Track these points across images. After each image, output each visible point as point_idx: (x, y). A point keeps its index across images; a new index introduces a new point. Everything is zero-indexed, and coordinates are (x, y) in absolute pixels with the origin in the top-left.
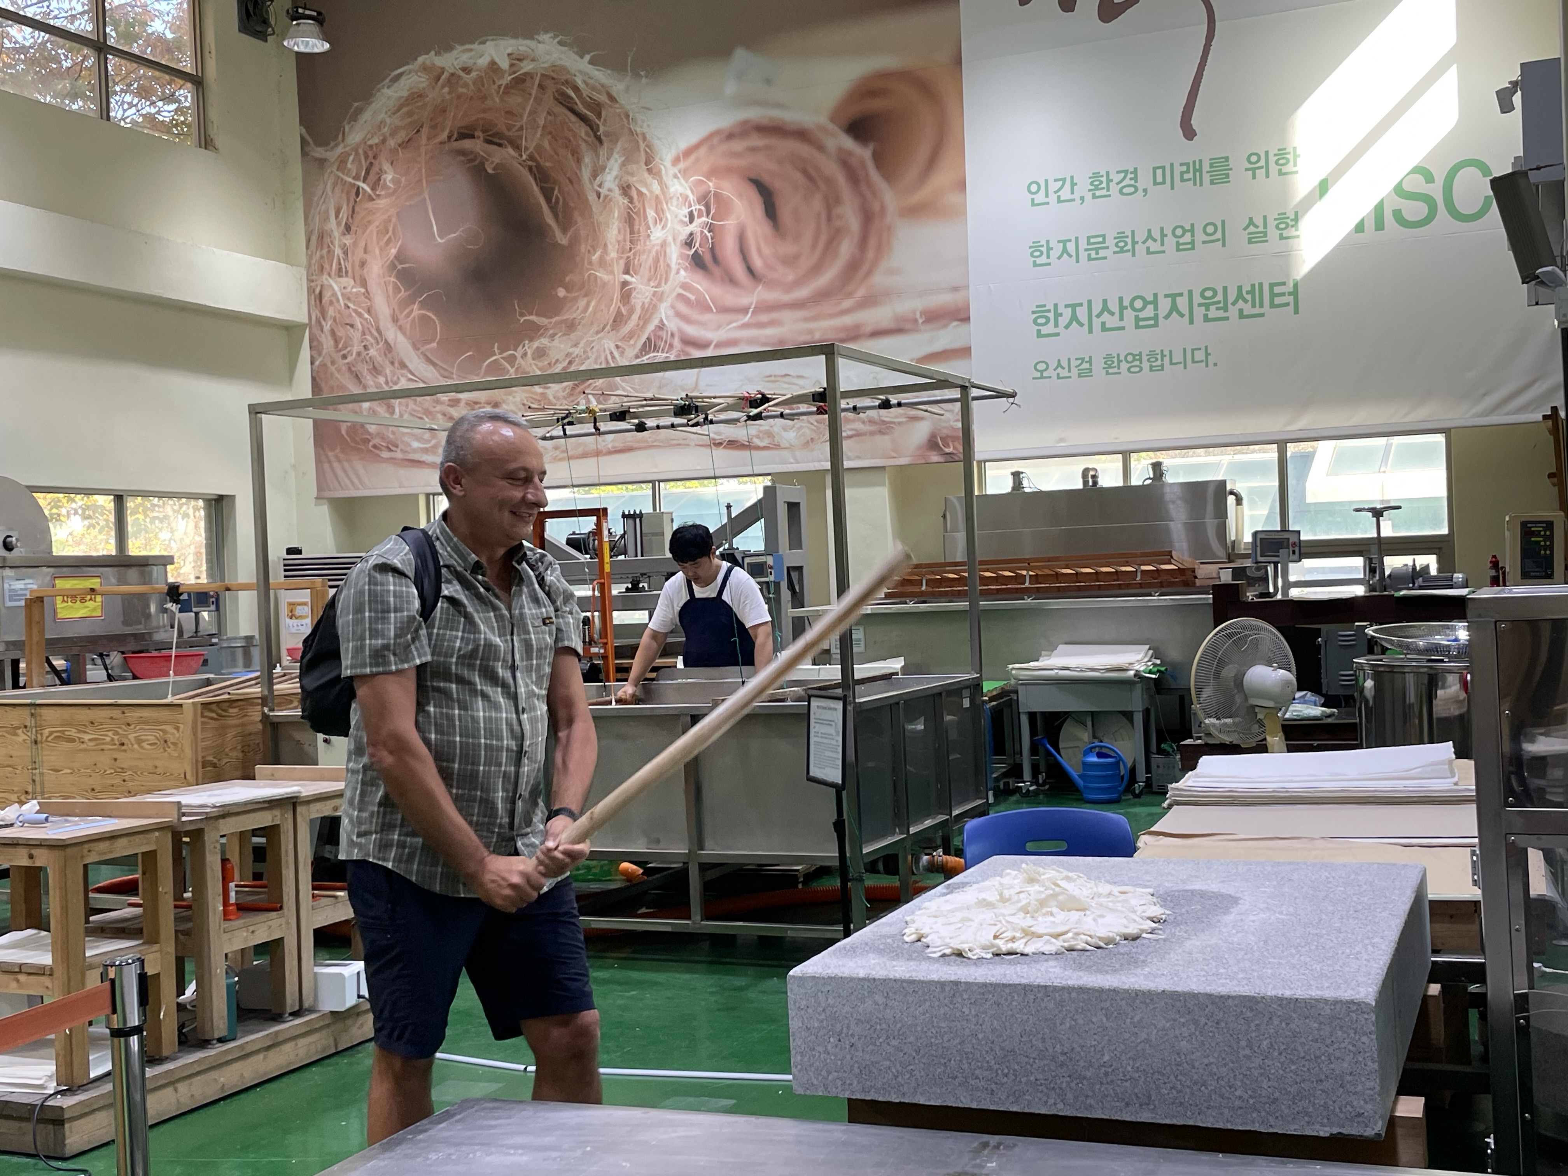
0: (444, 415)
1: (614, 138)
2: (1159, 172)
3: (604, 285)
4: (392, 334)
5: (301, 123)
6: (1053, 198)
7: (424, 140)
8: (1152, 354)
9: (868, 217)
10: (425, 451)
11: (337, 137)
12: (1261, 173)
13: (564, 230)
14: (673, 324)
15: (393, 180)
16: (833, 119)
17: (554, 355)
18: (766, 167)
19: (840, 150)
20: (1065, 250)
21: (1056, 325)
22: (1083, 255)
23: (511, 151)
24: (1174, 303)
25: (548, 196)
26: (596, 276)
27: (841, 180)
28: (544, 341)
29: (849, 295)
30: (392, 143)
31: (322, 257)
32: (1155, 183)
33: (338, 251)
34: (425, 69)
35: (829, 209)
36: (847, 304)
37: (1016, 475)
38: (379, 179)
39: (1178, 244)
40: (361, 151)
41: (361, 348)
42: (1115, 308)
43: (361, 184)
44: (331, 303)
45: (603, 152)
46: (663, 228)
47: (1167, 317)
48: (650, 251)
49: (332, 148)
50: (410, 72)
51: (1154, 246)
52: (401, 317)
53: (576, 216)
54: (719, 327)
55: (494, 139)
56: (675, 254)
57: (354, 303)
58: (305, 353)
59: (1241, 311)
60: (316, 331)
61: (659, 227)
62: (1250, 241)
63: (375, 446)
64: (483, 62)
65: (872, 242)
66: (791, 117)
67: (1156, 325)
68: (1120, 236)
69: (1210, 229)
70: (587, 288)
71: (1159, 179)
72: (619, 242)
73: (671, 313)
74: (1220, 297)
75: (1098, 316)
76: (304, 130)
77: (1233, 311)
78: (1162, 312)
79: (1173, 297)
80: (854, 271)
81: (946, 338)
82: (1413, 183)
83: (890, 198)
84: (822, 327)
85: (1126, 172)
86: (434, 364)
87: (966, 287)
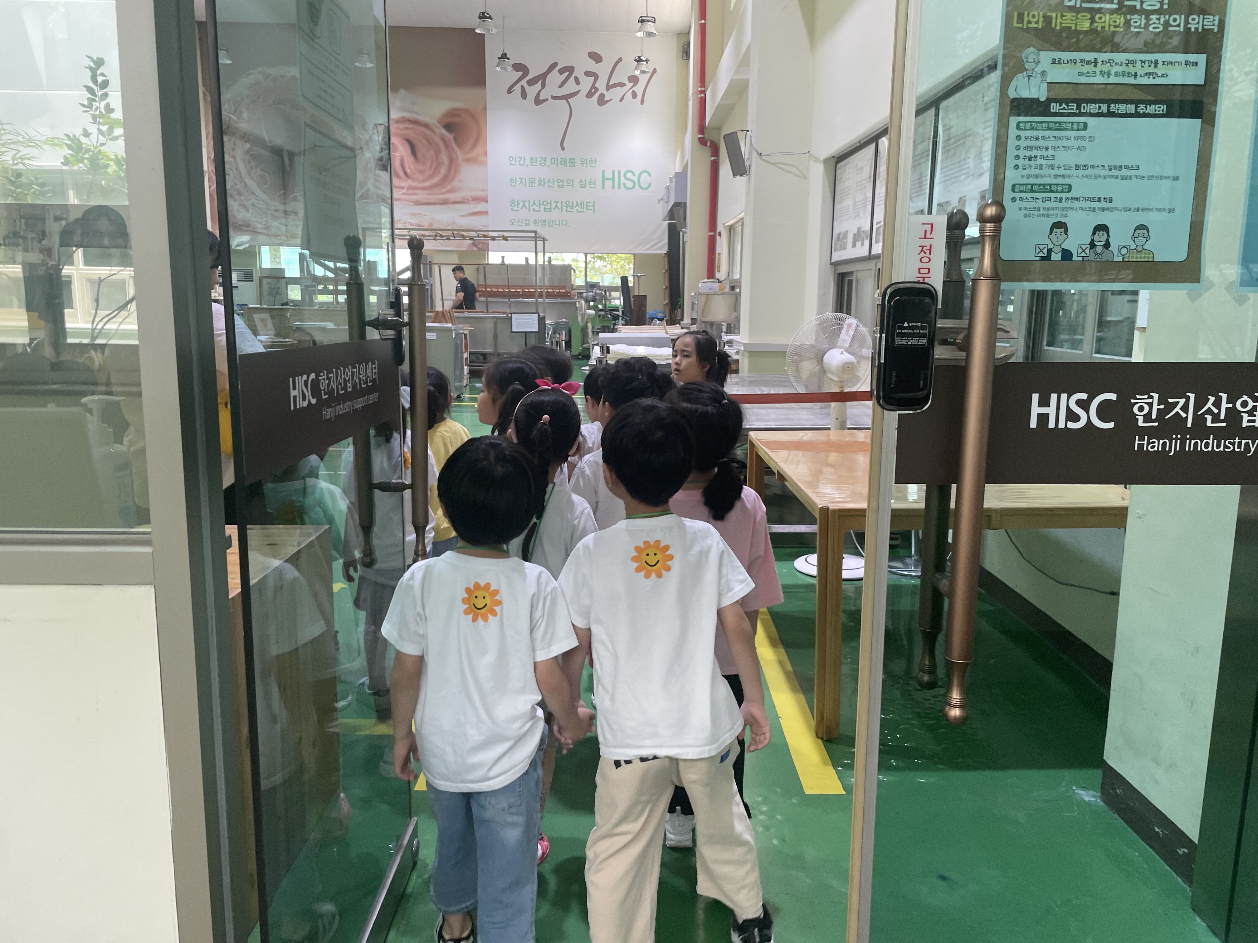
2: (553, 160)
6: (517, 163)
7: (261, 102)
8: (549, 221)
9: (452, 161)
10: (263, 229)
12: (585, 165)
16: (439, 122)
18: (412, 135)
19: (441, 134)
20: (521, 182)
21: (518, 207)
22: (528, 185)
24: (556, 204)
27: (441, 145)
29: (444, 187)
30: (247, 101)
32: (552, 163)
34: (261, 73)
35: (437, 155)
36: (444, 190)
37: (503, 258)
39: (558, 185)
40: (231, 102)
42: (537, 203)
43: (232, 116)
47: (554, 209)
48: (364, 161)
50: (254, 73)
51: (551, 185)
52: (252, 173)
55: (294, 106)
56: (374, 163)
59: (577, 210)
61: (368, 152)
62: (581, 187)
65: (453, 170)
66: (421, 118)
67: (551, 211)
68: (540, 180)
69: (569, 181)
73: (373, 186)
74: (571, 204)
75: (532, 206)
76: (204, 90)
77: (575, 210)
78: (553, 207)
79: (556, 202)
80: (446, 179)
81: (480, 207)
82: (629, 175)
83: (460, 154)
84: (433, 198)
85: (542, 158)
86: (267, 194)
87: (487, 190)
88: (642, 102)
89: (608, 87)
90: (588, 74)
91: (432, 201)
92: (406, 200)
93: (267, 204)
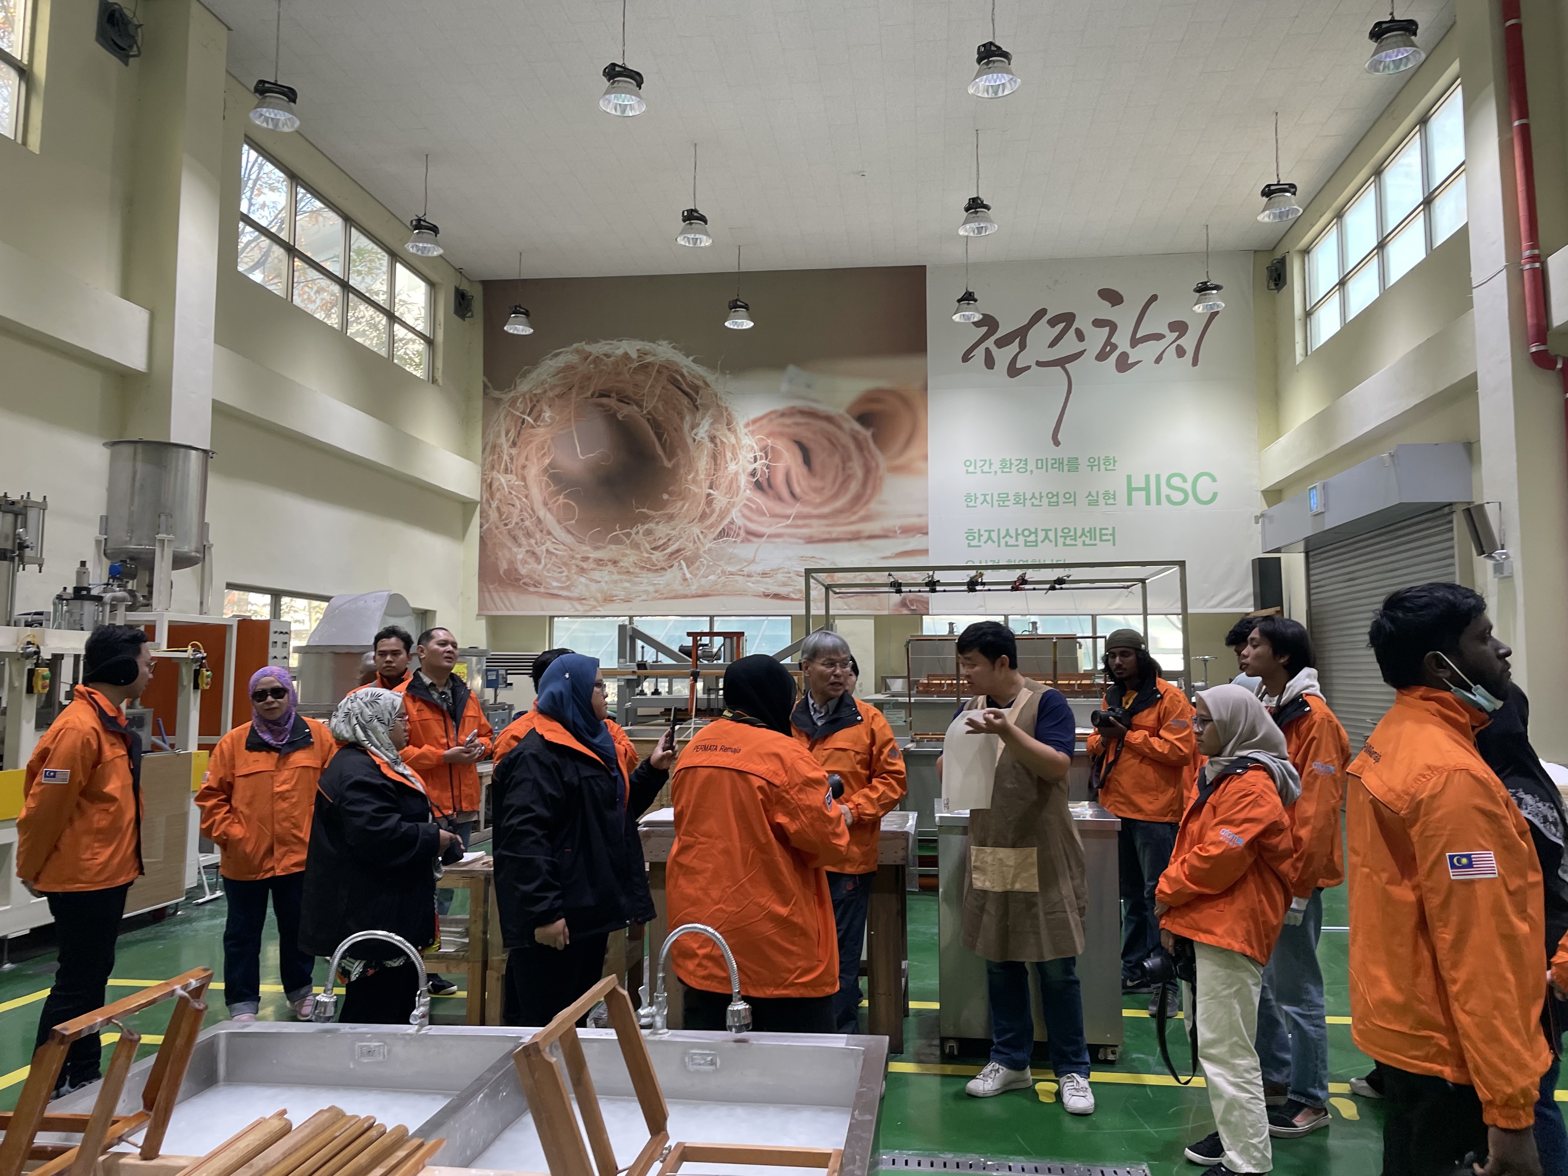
0: (577, 566)
1: (707, 408)
2: (1040, 462)
3: (695, 494)
4: (542, 512)
5: (485, 374)
6: (979, 470)
7: (574, 395)
9: (868, 471)
10: (562, 588)
11: (510, 387)
12: (1096, 468)
13: (670, 460)
14: (740, 522)
15: (550, 417)
16: (849, 411)
17: (658, 534)
18: (805, 434)
19: (852, 430)
20: (985, 500)
21: (979, 541)
22: (996, 504)
23: (635, 408)
24: (1046, 534)
25: (660, 437)
26: (690, 489)
27: (852, 447)
28: (652, 525)
29: (855, 513)
30: (551, 394)
31: (493, 460)
32: (1037, 468)
33: (506, 457)
34: (577, 351)
35: (844, 463)
36: (854, 518)
37: (951, 624)
38: (540, 416)
39: (1049, 502)
40: (527, 396)
41: (519, 520)
42: (1013, 534)
43: (526, 417)
44: (498, 490)
45: (699, 415)
46: (737, 464)
47: (1042, 542)
48: (727, 477)
49: (506, 393)
50: (567, 352)
51: (1037, 502)
52: (550, 502)
53: (679, 451)
54: (771, 526)
55: (624, 399)
56: (744, 480)
57: (515, 491)
58: (476, 520)
59: (1084, 541)
60: (486, 506)
61: (734, 463)
62: (1089, 504)
63: (524, 583)
64: (620, 352)
65: (870, 485)
66: (822, 408)
67: (1036, 545)
68: (1017, 495)
69: (1067, 496)
70: (683, 496)
71: (1040, 466)
72: (706, 469)
73: (739, 514)
74: (1072, 533)
75: (1004, 538)
76: (486, 380)
77: (1079, 542)
78: (1040, 538)
79: (1047, 531)
80: (857, 500)
81: (914, 543)
82: (1177, 481)
83: (882, 461)
84: (837, 531)
85: (1021, 460)
86: (572, 534)
87: (927, 515)
88: (1195, 362)
89: (1135, 342)
90: (1098, 323)
91: (834, 536)
92: (791, 536)
93: (571, 550)
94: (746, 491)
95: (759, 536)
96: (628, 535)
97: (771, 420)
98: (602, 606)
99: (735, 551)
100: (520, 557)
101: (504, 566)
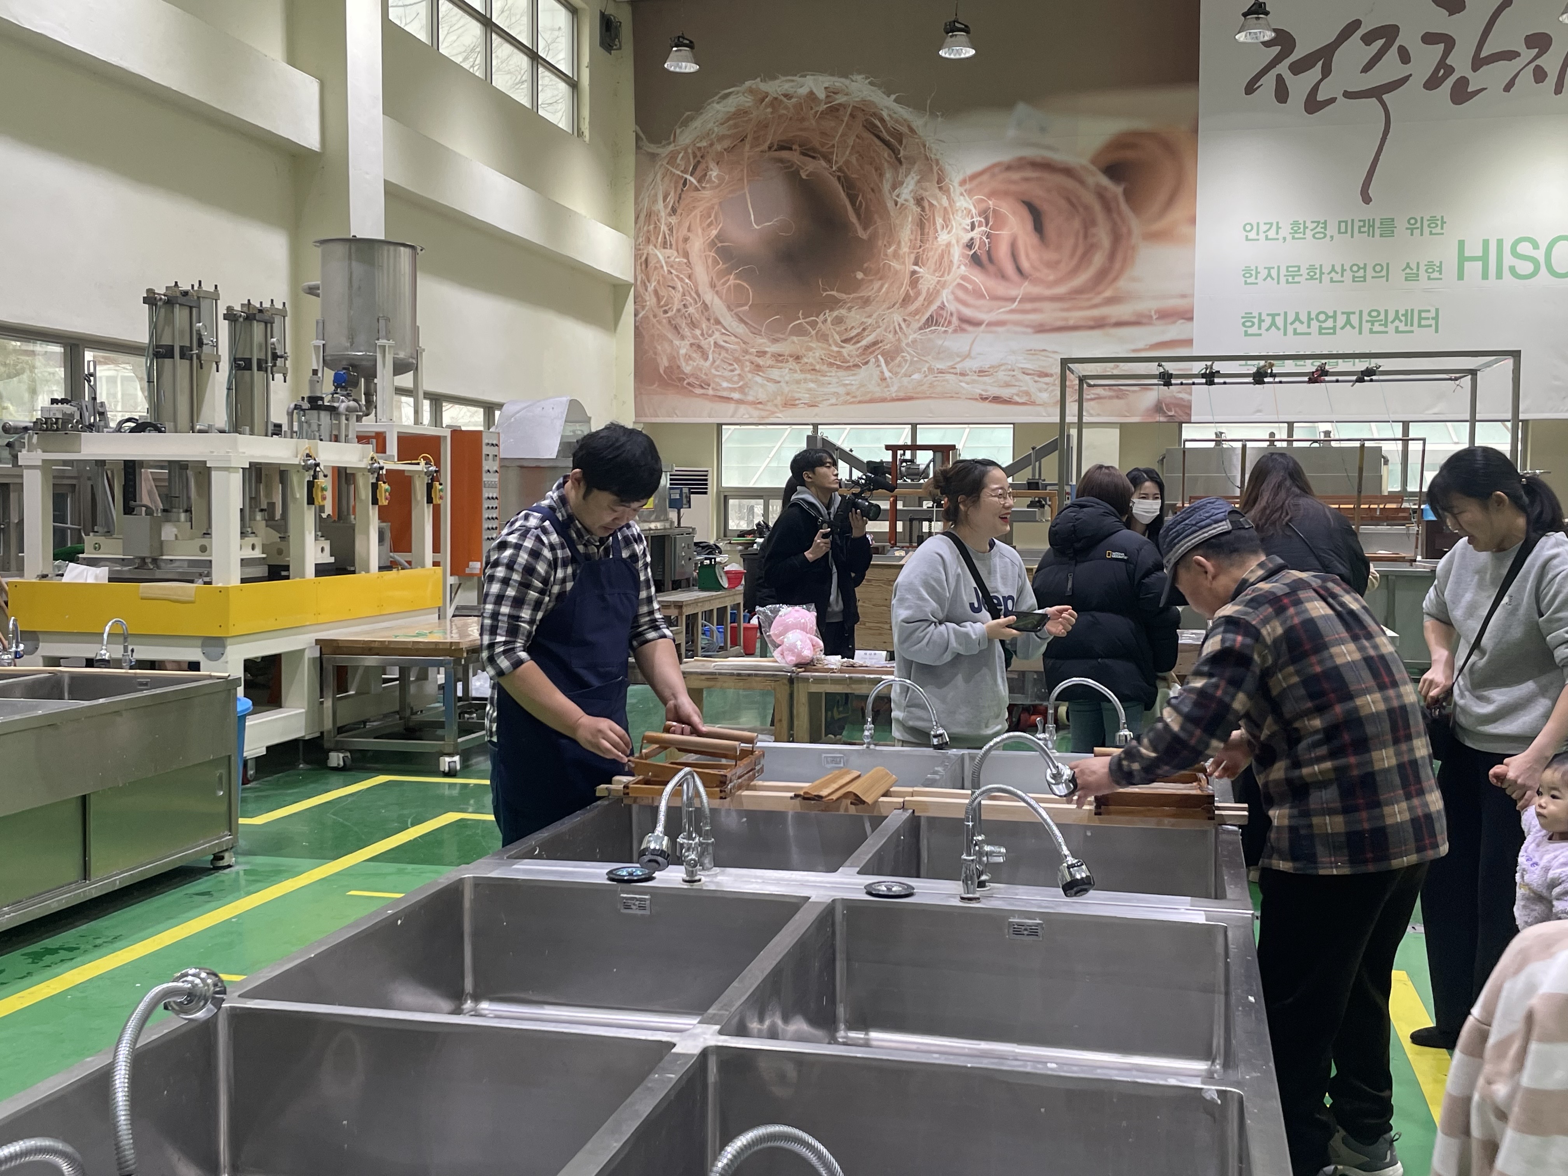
0: (752, 363)
1: (912, 161)
2: (1343, 225)
3: (896, 272)
4: (709, 296)
5: (637, 122)
6: (1262, 236)
7: (747, 147)
9: (1117, 238)
10: (734, 390)
11: (669, 138)
12: (1417, 232)
13: (865, 229)
14: (952, 306)
15: (718, 176)
16: (1094, 162)
17: (850, 323)
18: (1037, 193)
19: (1098, 185)
20: (1269, 275)
21: (1260, 328)
22: (1283, 280)
23: (823, 163)
24: (1348, 319)
25: (853, 199)
26: (890, 265)
27: (1097, 207)
28: (843, 312)
29: (1099, 294)
30: (719, 147)
31: (648, 231)
32: (1340, 232)
33: (664, 228)
34: (751, 91)
35: (1086, 229)
36: (1098, 300)
37: (1218, 435)
38: (705, 175)
39: (1354, 277)
40: (690, 151)
41: (681, 306)
42: (1304, 317)
43: (688, 177)
44: (656, 268)
45: (902, 170)
46: (949, 233)
47: (1342, 328)
48: (936, 250)
49: (664, 146)
50: (738, 93)
51: (1337, 277)
52: (719, 284)
53: (876, 217)
54: (990, 311)
55: (809, 152)
56: (957, 253)
57: (676, 270)
58: (630, 307)
59: (1397, 328)
60: (641, 290)
61: (945, 231)
62: (1406, 279)
63: (689, 384)
64: (803, 91)
65: (1119, 256)
66: (1059, 157)
67: (1334, 333)
68: (1312, 268)
69: (1378, 268)
70: (881, 274)
71: (1343, 230)
72: (911, 240)
73: (951, 297)
74: (1382, 317)
75: (1292, 324)
76: (639, 130)
77: (1391, 327)
78: (1339, 325)
79: (1348, 314)
80: (1102, 276)
81: (1174, 331)
82: (1525, 248)
83: (1135, 224)
84: (1076, 316)
85: (1318, 222)
86: (746, 323)
87: (1193, 295)
88: (1559, 89)
89: (1478, 63)
90: (1429, 39)
91: (1071, 323)
92: (1017, 323)
93: (744, 343)
94: (960, 268)
95: (977, 324)
96: (813, 324)
97: (993, 175)
98: (781, 411)
99: (946, 343)
100: (683, 351)
101: (664, 362)
